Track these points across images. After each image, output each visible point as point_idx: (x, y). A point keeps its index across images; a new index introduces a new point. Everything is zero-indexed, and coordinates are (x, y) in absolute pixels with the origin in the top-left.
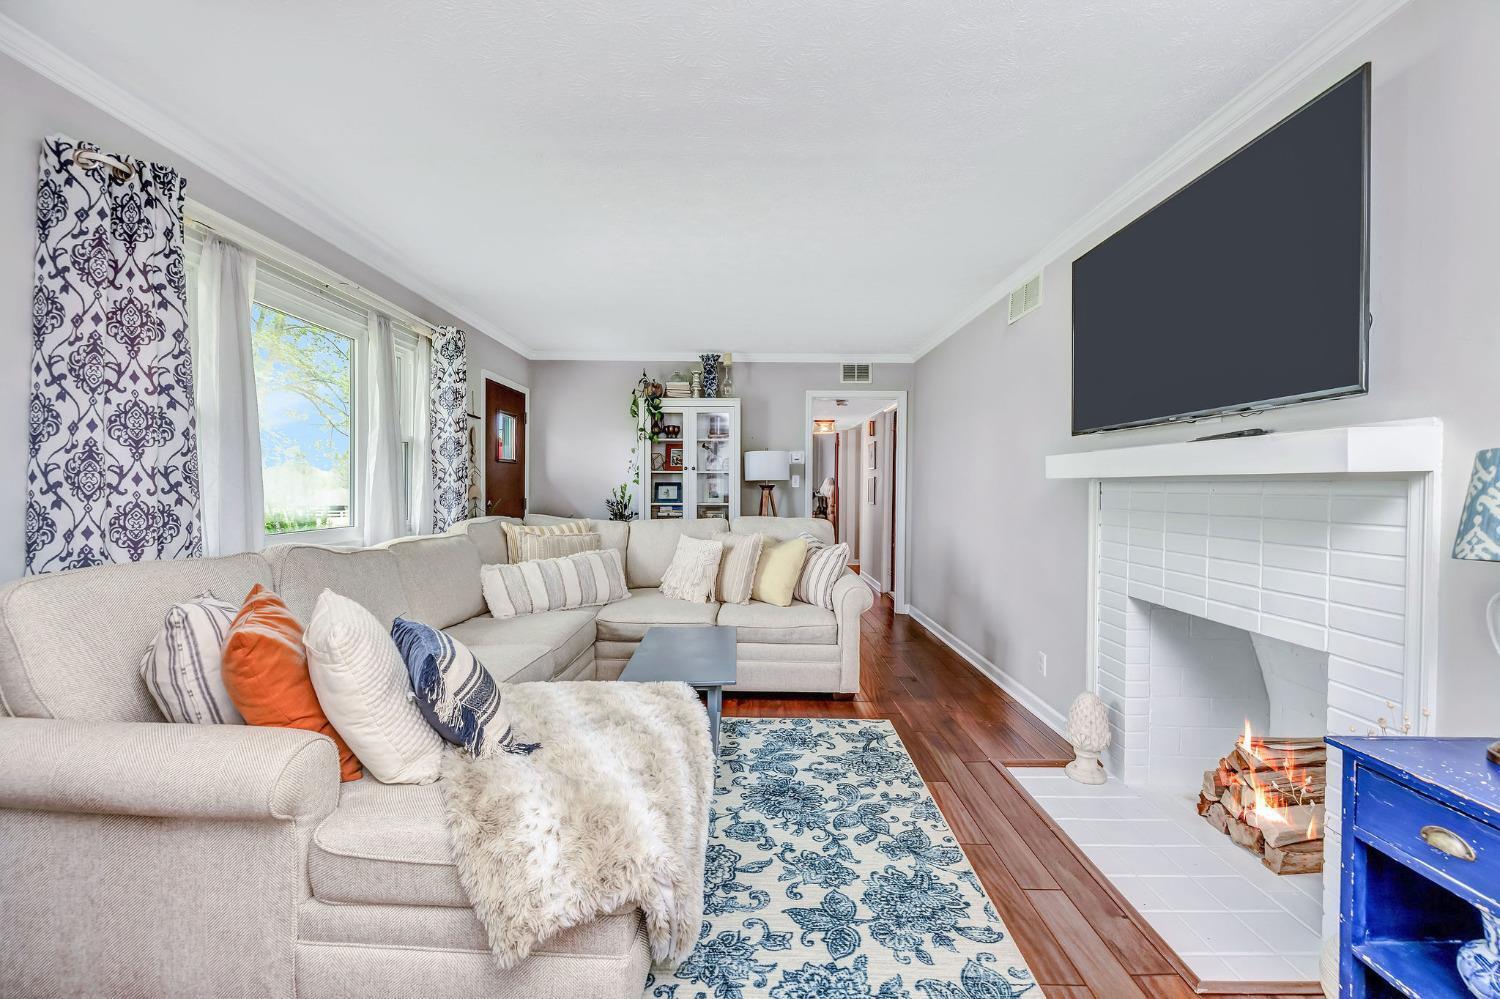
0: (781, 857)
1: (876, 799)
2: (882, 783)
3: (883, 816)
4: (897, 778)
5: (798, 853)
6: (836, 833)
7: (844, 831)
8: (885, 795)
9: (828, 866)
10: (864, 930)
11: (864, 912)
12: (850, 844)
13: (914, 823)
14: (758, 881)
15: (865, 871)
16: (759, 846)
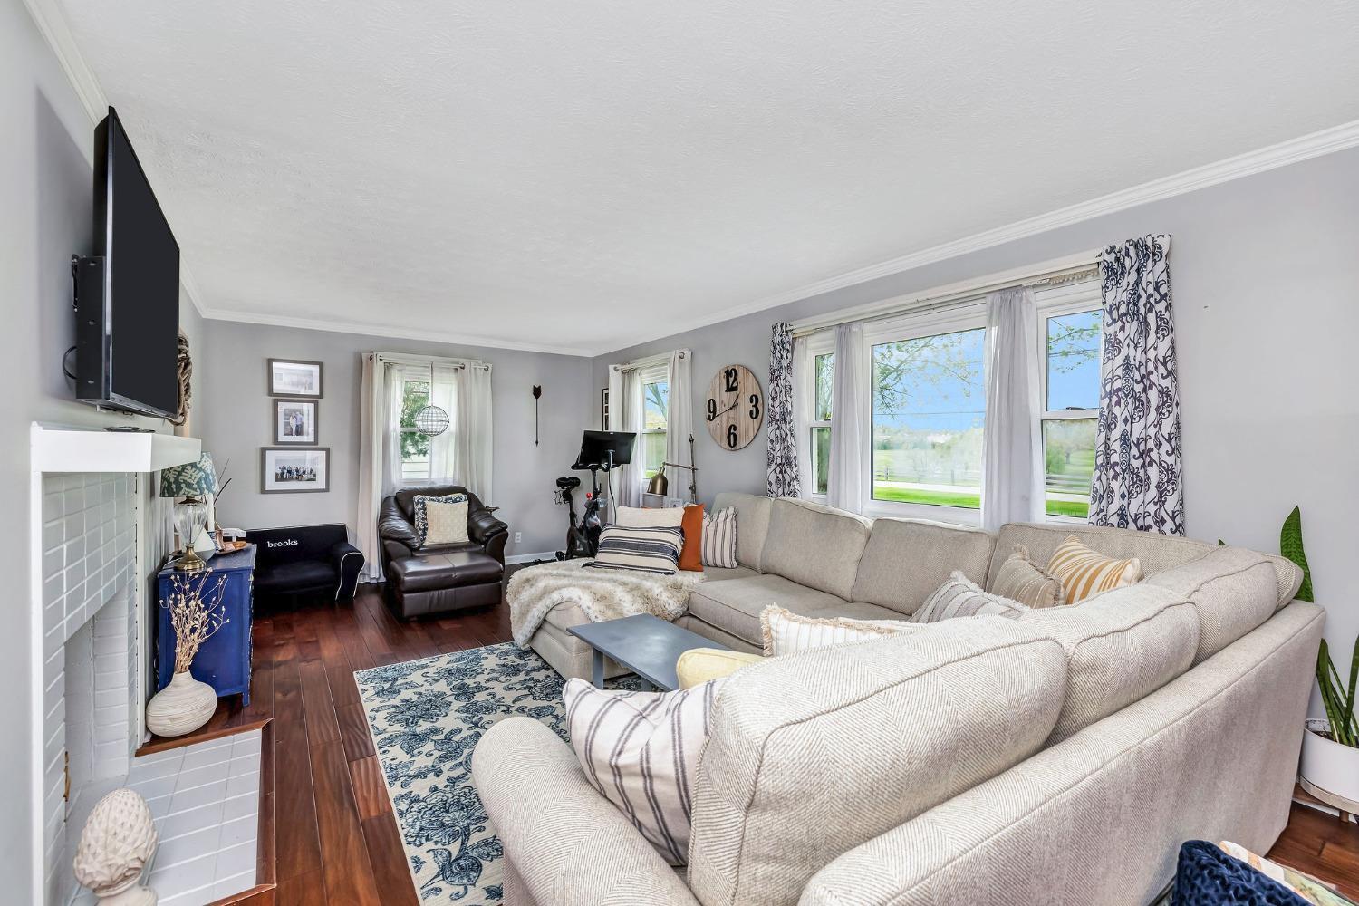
0: (509, 707)
1: (446, 766)
2: (441, 787)
3: (440, 753)
4: (424, 800)
5: (499, 711)
6: (477, 730)
7: (472, 732)
8: (438, 773)
9: (477, 711)
10: (449, 693)
11: (451, 699)
12: (464, 726)
13: (413, 756)
14: (515, 694)
15: (452, 714)
16: (526, 708)
